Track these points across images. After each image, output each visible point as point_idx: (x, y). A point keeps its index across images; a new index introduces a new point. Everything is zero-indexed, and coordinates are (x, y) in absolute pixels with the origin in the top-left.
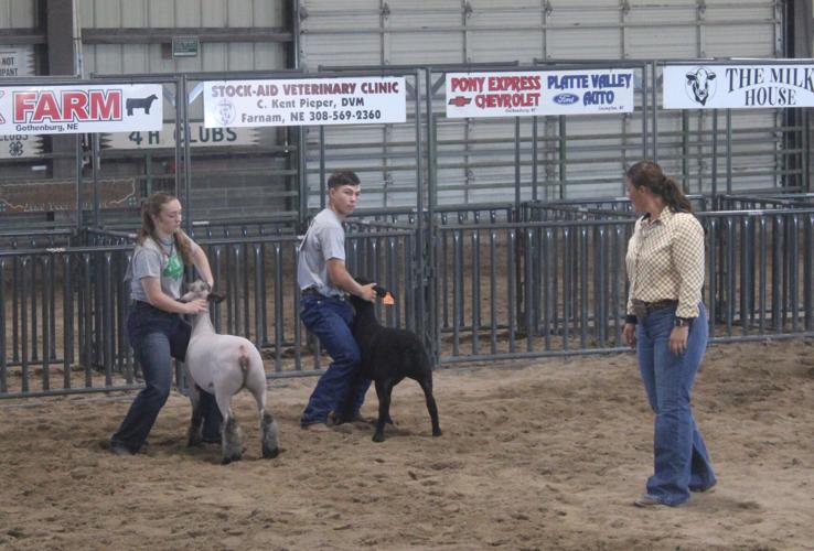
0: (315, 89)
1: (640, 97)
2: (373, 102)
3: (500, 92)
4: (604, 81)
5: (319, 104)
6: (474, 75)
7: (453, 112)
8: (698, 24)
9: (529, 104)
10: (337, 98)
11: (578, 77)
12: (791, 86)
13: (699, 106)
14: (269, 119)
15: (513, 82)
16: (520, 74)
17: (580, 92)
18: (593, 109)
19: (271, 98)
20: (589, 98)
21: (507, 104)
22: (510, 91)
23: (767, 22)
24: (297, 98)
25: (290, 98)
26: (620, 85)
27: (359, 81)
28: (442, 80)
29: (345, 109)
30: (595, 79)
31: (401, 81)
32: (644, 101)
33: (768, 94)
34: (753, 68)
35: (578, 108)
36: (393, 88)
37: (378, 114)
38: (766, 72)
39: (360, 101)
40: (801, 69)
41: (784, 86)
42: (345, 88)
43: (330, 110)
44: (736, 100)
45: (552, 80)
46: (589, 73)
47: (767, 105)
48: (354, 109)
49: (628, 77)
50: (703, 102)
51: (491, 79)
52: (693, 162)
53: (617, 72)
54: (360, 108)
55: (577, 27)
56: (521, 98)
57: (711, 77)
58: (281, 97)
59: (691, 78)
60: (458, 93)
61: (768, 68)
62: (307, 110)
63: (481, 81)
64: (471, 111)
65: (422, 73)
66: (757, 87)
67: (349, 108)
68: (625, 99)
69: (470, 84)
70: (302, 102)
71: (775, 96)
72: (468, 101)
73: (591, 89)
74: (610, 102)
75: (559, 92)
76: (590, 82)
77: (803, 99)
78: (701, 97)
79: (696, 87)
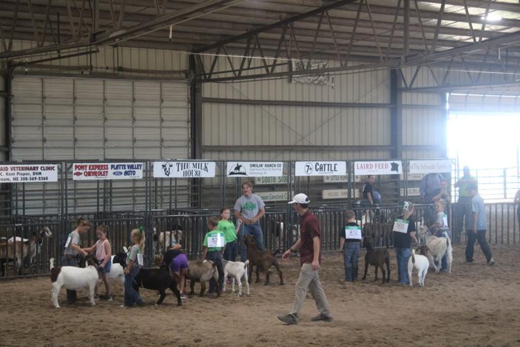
0: (23, 169)
2: (45, 174)
3: (93, 171)
4: (132, 167)
5: (24, 174)
6: (83, 164)
7: (75, 178)
8: (161, 147)
9: (104, 175)
10: (31, 172)
11: (122, 165)
12: (200, 170)
13: (167, 176)
14: (5, 180)
15: (98, 167)
16: (100, 164)
17: (123, 171)
18: (127, 177)
19: (6, 172)
20: (126, 173)
21: (96, 175)
22: (97, 170)
23: (186, 147)
24: (16, 172)
25: (13, 172)
26: (138, 169)
27: (40, 166)
28: (71, 166)
29: (34, 176)
30: (128, 166)
31: (56, 166)
32: (146, 174)
33: (191, 173)
34: (186, 163)
35: (122, 177)
36: (53, 168)
37: (47, 178)
39: (40, 173)
40: (203, 163)
41: (197, 169)
42: (34, 168)
43: (28, 177)
44: (180, 174)
45: (113, 166)
46: (126, 164)
47: (191, 176)
48: (37, 176)
49: (141, 165)
51: (90, 166)
52: (159, 197)
53: (137, 163)
54: (40, 176)
55: (117, 147)
56: (101, 173)
57: (171, 166)
58: (9, 171)
59: (164, 166)
60: (77, 170)
61: (191, 163)
62: (19, 177)
63: (86, 166)
64: (82, 177)
65: (64, 163)
66: (188, 170)
67: (36, 176)
68: (139, 174)
69: (82, 167)
70: (18, 173)
71: (194, 173)
72: (81, 174)
73: (127, 170)
74: (134, 175)
75: (115, 171)
76: (127, 167)
77: (204, 174)
78: (167, 173)
79: (165, 170)
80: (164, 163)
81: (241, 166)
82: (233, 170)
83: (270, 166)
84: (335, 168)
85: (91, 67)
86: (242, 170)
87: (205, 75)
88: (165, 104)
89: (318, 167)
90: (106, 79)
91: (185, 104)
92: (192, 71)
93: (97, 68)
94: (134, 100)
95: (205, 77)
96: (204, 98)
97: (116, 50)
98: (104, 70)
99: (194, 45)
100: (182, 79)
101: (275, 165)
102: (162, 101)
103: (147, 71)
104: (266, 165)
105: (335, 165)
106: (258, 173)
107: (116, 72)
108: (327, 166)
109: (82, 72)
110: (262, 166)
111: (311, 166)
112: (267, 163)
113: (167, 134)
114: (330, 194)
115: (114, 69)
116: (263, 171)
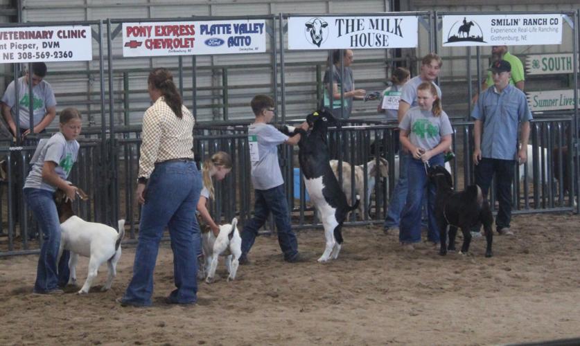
0: (22, 35)
2: (66, 45)
3: (164, 37)
4: (243, 28)
5: (25, 46)
6: (143, 24)
7: (128, 52)
9: (186, 46)
10: (39, 42)
11: (223, 26)
12: (385, 32)
15: (174, 30)
16: (179, 24)
17: (225, 37)
18: (235, 49)
20: (232, 42)
21: (169, 46)
22: (172, 37)
24: (8, 42)
25: (3, 42)
26: (255, 31)
27: (55, 29)
28: (120, 28)
29: (45, 50)
30: (236, 27)
31: (88, 29)
32: (274, 43)
33: (367, 38)
34: (356, 18)
35: (224, 49)
36: (81, 34)
37: (71, 54)
38: (366, 22)
39: (57, 44)
40: (392, 19)
41: (380, 32)
42: (45, 34)
43: (33, 52)
45: (203, 28)
46: (232, 22)
47: (367, 46)
48: (52, 51)
49: (261, 26)
50: (319, 45)
51: (157, 27)
53: (253, 22)
54: (57, 49)
56: (180, 41)
57: (325, 26)
59: (309, 26)
60: (132, 37)
61: (367, 19)
62: (16, 51)
63: (150, 28)
64: (142, 51)
65: (104, 25)
66: (359, 33)
67: (48, 49)
68: (259, 42)
69: (141, 31)
70: (12, 45)
71: (373, 40)
72: (140, 44)
73: (233, 34)
74: (248, 44)
75: (209, 37)
76: (232, 29)
77: (394, 42)
78: (317, 41)
79: (313, 33)
80: (309, 20)
81: (471, 24)
82: (455, 32)
83: (535, 22)
86: (474, 32)
101: (545, 22)
104: (525, 22)
106: (509, 38)
110: (516, 22)
112: (528, 17)
116: (519, 34)
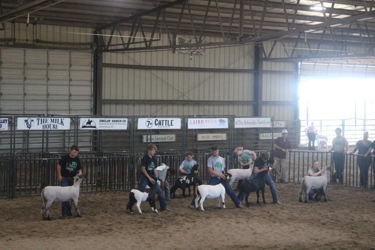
1: (10, 127)
12: (57, 124)
26: (4, 122)
33: (50, 126)
34: (45, 118)
38: (49, 120)
41: (55, 124)
44: (40, 127)
47: (49, 129)
49: (6, 120)
50: (30, 128)
53: (3, 119)
57: (32, 121)
59: (26, 121)
66: (46, 124)
68: (5, 127)
71: (52, 126)
74: (1, 127)
77: (60, 127)
78: (29, 126)
79: (27, 124)
80: (26, 119)
81: (91, 121)
82: (85, 124)
83: (117, 121)
84: (171, 123)
85: (14, 40)
87: (105, 46)
88: (73, 67)
89: (157, 122)
90: (26, 49)
91: (89, 68)
92: (95, 44)
93: (19, 40)
94: (48, 64)
95: (105, 48)
96: (104, 64)
97: (35, 26)
98: (25, 42)
99: (98, 24)
100: (88, 49)
101: (121, 121)
102: (71, 66)
103: (60, 43)
104: (113, 121)
105: (172, 121)
106: (106, 127)
107: (35, 43)
108: (164, 122)
109: (8, 43)
110: (109, 121)
111: (151, 121)
112: (114, 119)
113: (74, 90)
114: (203, 137)
115: (34, 41)
116: (110, 125)
